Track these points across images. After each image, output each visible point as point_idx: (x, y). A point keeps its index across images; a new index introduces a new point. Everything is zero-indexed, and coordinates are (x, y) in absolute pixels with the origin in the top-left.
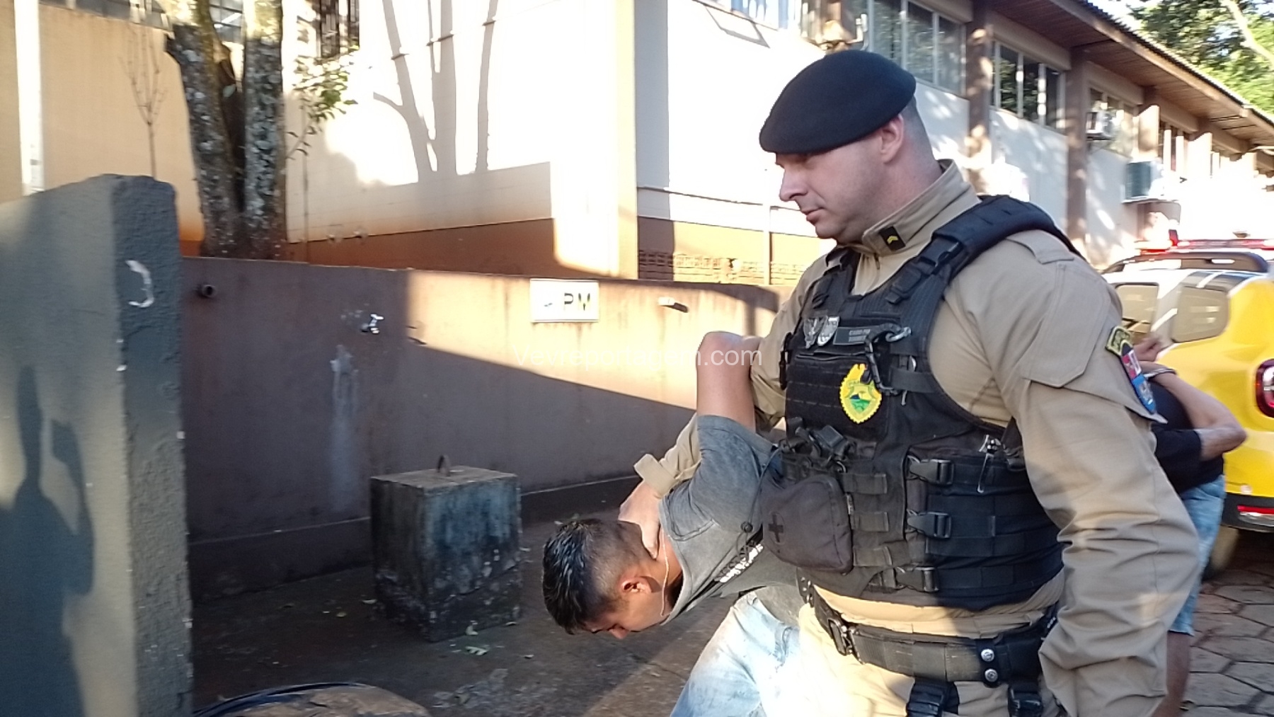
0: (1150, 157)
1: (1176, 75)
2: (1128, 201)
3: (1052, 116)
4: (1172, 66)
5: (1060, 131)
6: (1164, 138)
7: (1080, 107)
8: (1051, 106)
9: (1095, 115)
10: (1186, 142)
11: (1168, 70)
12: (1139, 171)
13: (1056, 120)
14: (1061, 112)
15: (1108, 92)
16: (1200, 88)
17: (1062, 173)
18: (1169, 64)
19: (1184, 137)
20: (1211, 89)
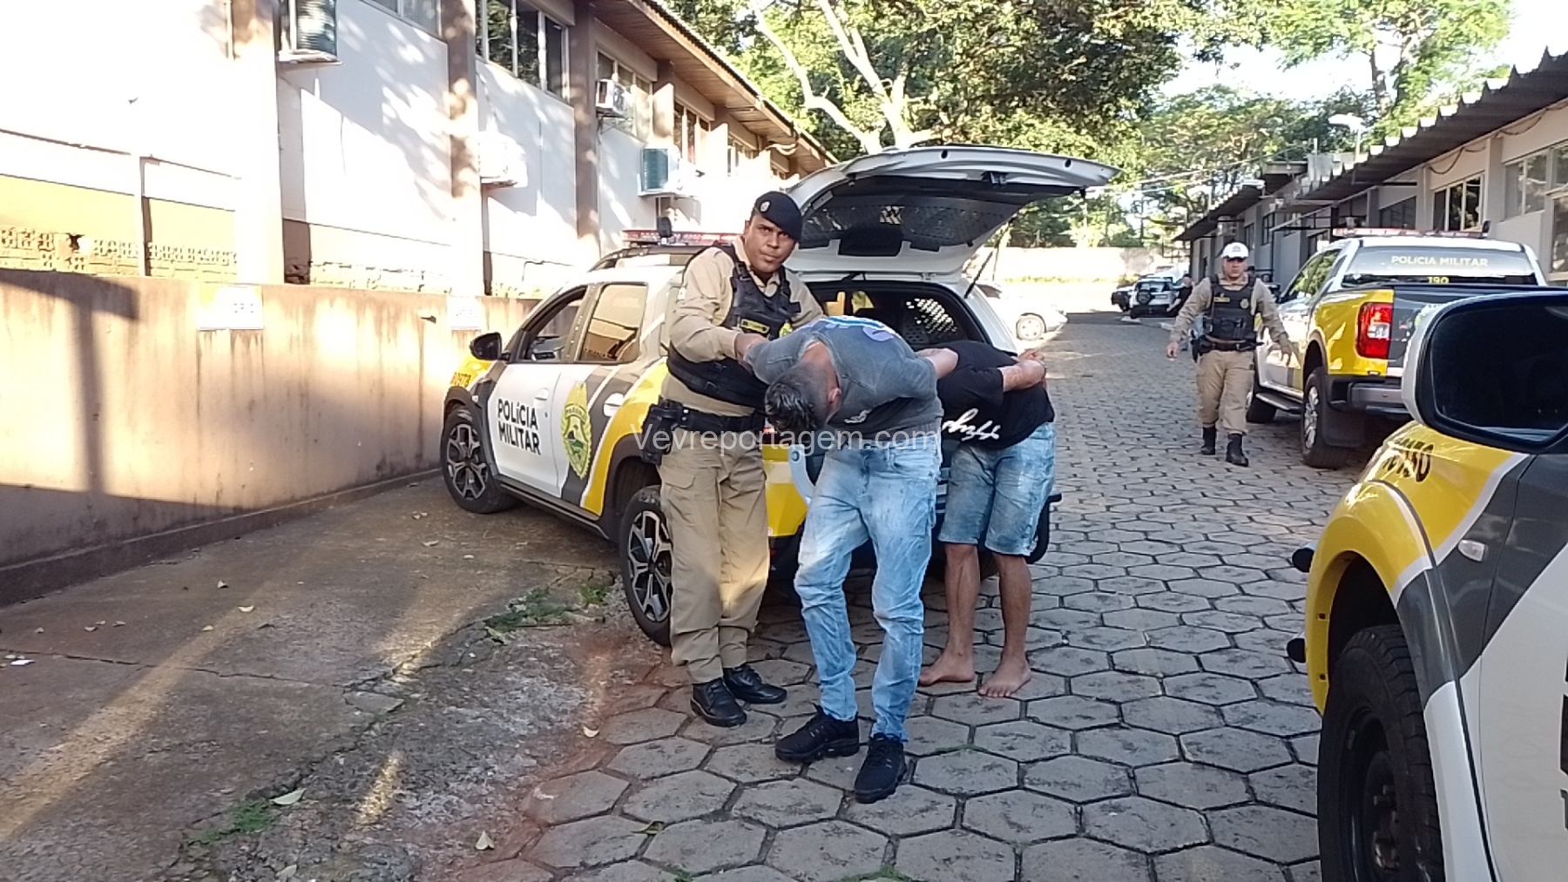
0: (665, 144)
1: (691, 50)
2: (644, 193)
3: (555, 81)
4: (686, 39)
5: (565, 101)
6: (681, 127)
7: (587, 74)
8: (554, 67)
9: (603, 85)
10: (704, 131)
11: (682, 44)
12: (655, 160)
13: (561, 87)
14: (566, 77)
15: (618, 60)
16: (715, 70)
17: (569, 151)
18: (682, 36)
19: (702, 127)
20: (726, 73)
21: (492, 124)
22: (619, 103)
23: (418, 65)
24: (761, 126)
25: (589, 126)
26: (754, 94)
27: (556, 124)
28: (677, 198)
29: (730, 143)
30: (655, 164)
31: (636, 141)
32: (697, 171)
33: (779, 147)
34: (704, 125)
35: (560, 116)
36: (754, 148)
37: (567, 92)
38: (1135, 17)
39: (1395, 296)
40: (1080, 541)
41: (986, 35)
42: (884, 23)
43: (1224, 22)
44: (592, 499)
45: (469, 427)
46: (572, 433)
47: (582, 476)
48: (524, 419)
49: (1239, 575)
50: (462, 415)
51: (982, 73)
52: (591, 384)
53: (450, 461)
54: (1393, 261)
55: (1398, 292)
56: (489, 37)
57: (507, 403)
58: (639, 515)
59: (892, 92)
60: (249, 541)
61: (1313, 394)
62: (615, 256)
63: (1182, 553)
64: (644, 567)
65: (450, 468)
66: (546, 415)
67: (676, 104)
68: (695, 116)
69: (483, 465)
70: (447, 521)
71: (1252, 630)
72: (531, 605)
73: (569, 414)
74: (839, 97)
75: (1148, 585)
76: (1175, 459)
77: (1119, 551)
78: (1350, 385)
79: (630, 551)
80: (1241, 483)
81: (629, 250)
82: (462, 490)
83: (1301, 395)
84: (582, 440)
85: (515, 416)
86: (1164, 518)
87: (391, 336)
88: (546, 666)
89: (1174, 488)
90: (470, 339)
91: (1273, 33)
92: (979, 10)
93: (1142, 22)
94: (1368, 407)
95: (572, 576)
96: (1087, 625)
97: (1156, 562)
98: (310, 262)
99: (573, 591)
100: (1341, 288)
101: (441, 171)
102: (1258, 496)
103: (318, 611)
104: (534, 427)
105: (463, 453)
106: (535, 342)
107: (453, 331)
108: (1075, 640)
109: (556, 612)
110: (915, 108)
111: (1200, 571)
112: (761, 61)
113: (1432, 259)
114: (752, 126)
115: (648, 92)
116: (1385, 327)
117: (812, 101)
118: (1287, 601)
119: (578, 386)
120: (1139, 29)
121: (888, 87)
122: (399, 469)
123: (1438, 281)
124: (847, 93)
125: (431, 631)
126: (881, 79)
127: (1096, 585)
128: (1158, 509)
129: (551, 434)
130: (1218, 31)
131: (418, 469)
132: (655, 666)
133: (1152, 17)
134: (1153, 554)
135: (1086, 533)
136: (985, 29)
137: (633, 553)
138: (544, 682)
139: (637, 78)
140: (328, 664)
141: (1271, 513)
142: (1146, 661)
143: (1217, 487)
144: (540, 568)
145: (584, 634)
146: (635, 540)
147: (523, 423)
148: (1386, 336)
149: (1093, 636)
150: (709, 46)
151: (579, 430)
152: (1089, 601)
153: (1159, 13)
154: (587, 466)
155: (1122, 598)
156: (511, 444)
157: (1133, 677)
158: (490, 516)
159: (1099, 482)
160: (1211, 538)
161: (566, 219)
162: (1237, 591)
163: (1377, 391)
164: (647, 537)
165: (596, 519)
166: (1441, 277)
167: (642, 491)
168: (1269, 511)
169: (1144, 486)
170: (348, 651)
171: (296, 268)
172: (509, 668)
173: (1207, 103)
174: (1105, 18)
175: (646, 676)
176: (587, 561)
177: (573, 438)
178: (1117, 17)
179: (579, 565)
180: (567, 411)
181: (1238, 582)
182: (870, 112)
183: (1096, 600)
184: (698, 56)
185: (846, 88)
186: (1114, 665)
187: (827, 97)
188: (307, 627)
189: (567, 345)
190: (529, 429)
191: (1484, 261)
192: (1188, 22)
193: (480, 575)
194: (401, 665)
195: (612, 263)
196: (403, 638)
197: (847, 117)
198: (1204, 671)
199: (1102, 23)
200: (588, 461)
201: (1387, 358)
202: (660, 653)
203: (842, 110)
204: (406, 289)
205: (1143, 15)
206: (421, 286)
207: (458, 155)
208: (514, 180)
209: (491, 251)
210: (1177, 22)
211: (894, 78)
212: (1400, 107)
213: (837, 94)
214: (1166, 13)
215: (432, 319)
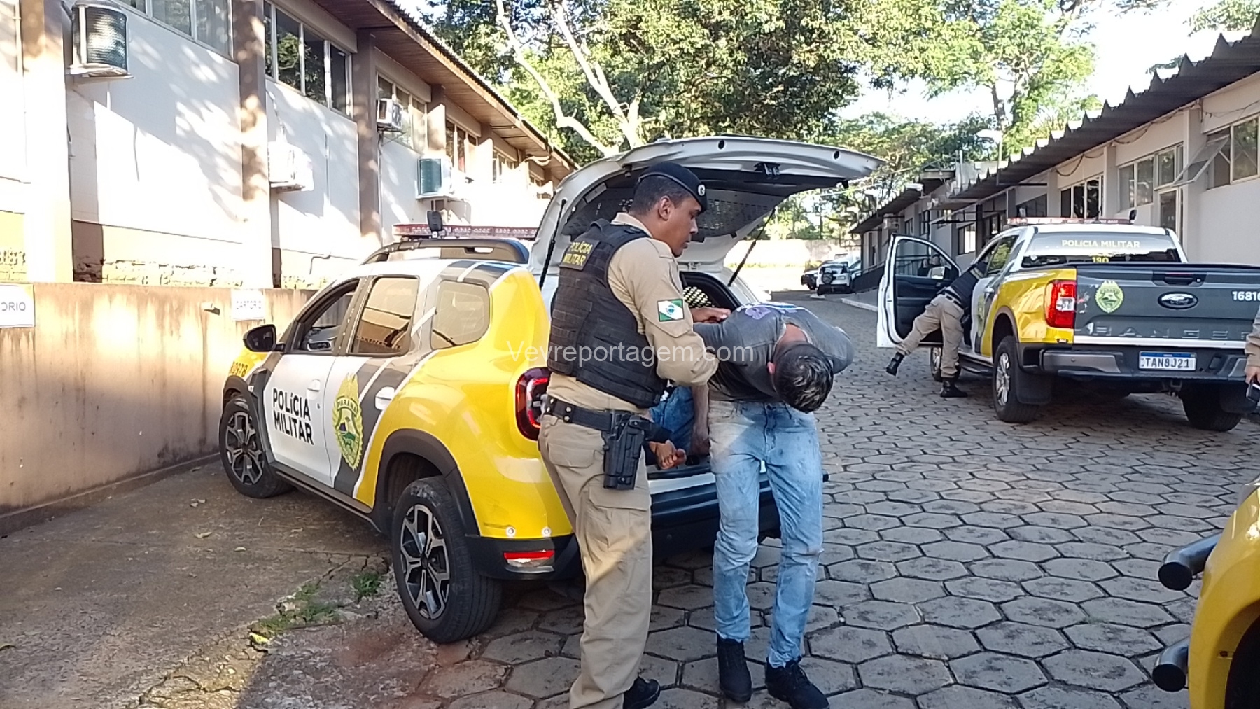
0: (439, 156)
1: (460, 76)
2: (420, 197)
3: (340, 101)
4: (455, 66)
5: (349, 117)
6: (452, 142)
7: (368, 94)
8: (339, 89)
9: (383, 105)
10: (472, 145)
11: (453, 70)
12: (430, 168)
13: (345, 105)
14: (349, 98)
15: (397, 83)
16: (481, 94)
17: (353, 160)
18: (452, 64)
19: (470, 141)
20: (490, 96)
21: (281, 136)
22: (398, 119)
24: (521, 141)
25: (371, 140)
26: (515, 115)
27: (341, 138)
28: (450, 201)
29: (494, 156)
30: (430, 173)
31: (413, 153)
32: (467, 178)
33: (535, 159)
34: (472, 140)
35: (345, 130)
36: (515, 160)
37: (350, 110)
38: (825, 51)
39: (1078, 274)
40: (829, 504)
41: (704, 67)
42: (620, 59)
43: (895, 55)
44: (364, 490)
45: (246, 415)
46: (344, 424)
47: (354, 468)
48: (297, 408)
49: (983, 535)
50: (238, 403)
51: (701, 99)
52: (362, 375)
53: (228, 447)
54: (1063, 244)
55: (1080, 271)
57: (281, 393)
58: (412, 509)
59: (629, 114)
60: (16, 540)
61: (1004, 360)
62: (387, 250)
63: (923, 513)
64: (418, 562)
65: (228, 453)
66: (319, 407)
67: (447, 122)
68: (464, 133)
69: (259, 452)
70: (225, 508)
71: (1016, 598)
72: (299, 603)
73: (340, 407)
74: (586, 117)
75: (903, 549)
76: (889, 418)
77: (867, 513)
78: (1042, 351)
79: (402, 545)
80: (952, 440)
81: (400, 244)
82: (241, 477)
83: (991, 360)
84: (354, 432)
85: (289, 407)
86: (897, 477)
87: (174, 328)
88: (312, 679)
89: (897, 446)
91: (933, 64)
92: (699, 46)
93: (831, 55)
94: (1060, 371)
95: (345, 566)
96: (858, 599)
97: (903, 524)
98: (102, 261)
99: (345, 583)
100: (1021, 268)
101: (235, 178)
102: (971, 452)
103: (69, 624)
104: (306, 417)
105: (241, 441)
106: (311, 332)
107: (237, 322)
108: (851, 617)
109: (327, 610)
111: (946, 532)
113: (1095, 242)
114: (512, 141)
115: (424, 112)
116: (1070, 301)
117: (563, 121)
118: (1036, 563)
120: (828, 61)
121: (625, 110)
122: (182, 455)
123: (1099, 261)
124: (592, 115)
125: (189, 644)
126: (620, 102)
127: (856, 551)
128: (889, 468)
129: (323, 423)
130: (891, 63)
131: (202, 453)
132: (429, 671)
133: (838, 52)
134: (898, 515)
135: (832, 495)
136: (704, 61)
137: (405, 547)
138: (309, 701)
139: (413, 100)
140: (67, 695)
141: (988, 469)
142: (925, 640)
143: (932, 443)
144: (312, 558)
145: (355, 634)
146: (407, 533)
147: (297, 413)
148: (1072, 309)
149: (868, 612)
150: (477, 75)
151: (351, 422)
152: (851, 570)
153: (845, 47)
154: (358, 458)
155: (884, 566)
156: (285, 433)
157: (919, 662)
158: (267, 500)
159: (831, 443)
160: (944, 497)
161: (351, 219)
162: (987, 554)
163: (1066, 357)
164: (419, 531)
165: (368, 511)
166: (1102, 257)
167: (413, 484)
168: (985, 466)
169: (869, 445)
170: (92, 675)
171: (88, 266)
172: (271, 684)
173: (868, 127)
174: (802, 52)
175: (420, 684)
176: (362, 548)
177: (345, 430)
178: (811, 51)
179: (353, 553)
180: (338, 404)
181: (985, 544)
182: (610, 130)
183: (859, 568)
184: (466, 81)
185: (591, 111)
186: (897, 647)
187: (576, 117)
188: (53, 645)
189: (339, 336)
190: (302, 419)
191: (1137, 244)
192: (868, 54)
193: (251, 568)
194: (150, 691)
195: (384, 257)
196: (158, 654)
197: (593, 134)
198: (986, 650)
199: (799, 55)
200: (360, 454)
201: (1073, 328)
202: (435, 652)
203: (588, 128)
204: (197, 283)
205: (832, 48)
206: (213, 280)
207: (249, 164)
208: (301, 183)
209: (281, 248)
210: (860, 54)
211: (630, 102)
212: (1016, 128)
213: (584, 115)
214: (850, 47)
215: (217, 311)
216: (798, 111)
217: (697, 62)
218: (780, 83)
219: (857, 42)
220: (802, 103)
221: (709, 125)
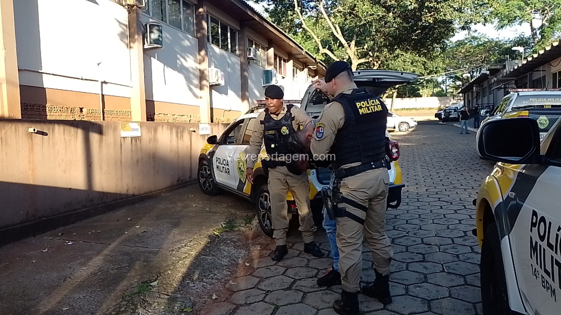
0: (271, 68)
1: (279, 36)
2: (264, 85)
3: (234, 49)
4: (278, 32)
5: (237, 55)
6: (277, 61)
7: (244, 46)
8: (233, 44)
9: (250, 50)
10: (284, 63)
11: (276, 34)
12: (268, 74)
13: (235, 51)
14: (237, 47)
15: (255, 40)
16: (288, 42)
17: (239, 73)
18: (276, 31)
19: (284, 61)
20: (292, 42)
21: (213, 65)
22: (255, 55)
23: (188, 46)
24: (305, 60)
25: (245, 64)
26: (302, 49)
27: (234, 64)
29: (294, 66)
30: (268, 75)
31: (261, 68)
32: (282, 77)
33: (311, 67)
34: (285, 61)
35: (235, 60)
36: (302, 68)
37: (237, 52)
38: (437, 16)
41: (384, 24)
42: (348, 22)
43: (470, 16)
45: (207, 167)
46: (240, 167)
47: (244, 182)
48: (225, 163)
50: (204, 163)
51: (383, 37)
56: (212, 34)
57: (219, 158)
58: (262, 194)
59: (351, 46)
62: (253, 109)
64: (265, 211)
65: (201, 180)
66: (232, 162)
67: (274, 54)
68: (281, 58)
69: (211, 179)
70: (200, 198)
72: (227, 225)
73: (239, 162)
74: (332, 49)
82: (205, 188)
84: (244, 170)
85: (222, 163)
87: (181, 137)
88: (233, 244)
90: (207, 138)
91: (489, 19)
92: (381, 16)
93: (440, 17)
95: (241, 215)
98: (154, 114)
99: (241, 220)
101: (196, 82)
104: (228, 166)
105: (205, 176)
106: (228, 138)
107: (201, 135)
109: (236, 227)
110: (359, 51)
112: (305, 37)
114: (301, 60)
115: (265, 51)
117: (322, 51)
119: (242, 152)
120: (439, 20)
121: (349, 44)
122: (184, 181)
124: (335, 47)
125: (196, 233)
126: (347, 41)
129: (233, 168)
130: (468, 19)
131: (190, 181)
132: (268, 244)
133: (443, 16)
136: (383, 22)
137: (260, 207)
138: (233, 249)
139: (261, 46)
144: (230, 213)
145: (245, 234)
146: (261, 202)
147: (224, 165)
150: (286, 34)
151: (243, 166)
153: (446, 14)
154: (245, 178)
156: (220, 172)
161: (238, 96)
164: (265, 201)
165: (248, 196)
167: (263, 186)
171: (150, 115)
172: (221, 244)
173: (469, 43)
174: (426, 17)
175: (265, 247)
176: (246, 210)
177: (241, 169)
178: (431, 16)
179: (243, 212)
182: (343, 53)
184: (281, 37)
185: (334, 45)
187: (328, 49)
188: (157, 232)
189: (238, 139)
190: (226, 167)
192: (457, 16)
193: (211, 215)
194: (187, 243)
197: (335, 55)
199: (425, 18)
203: (333, 53)
204: (185, 121)
205: (440, 15)
206: (190, 120)
207: (202, 76)
208: (220, 83)
209: (213, 107)
210: (453, 16)
211: (351, 41)
212: (542, 42)
213: (331, 47)
214: (448, 14)
215: (194, 131)
216: (429, 41)
217: (380, 23)
218: (419, 29)
219: (451, 11)
220: (430, 37)
221: (387, 48)
